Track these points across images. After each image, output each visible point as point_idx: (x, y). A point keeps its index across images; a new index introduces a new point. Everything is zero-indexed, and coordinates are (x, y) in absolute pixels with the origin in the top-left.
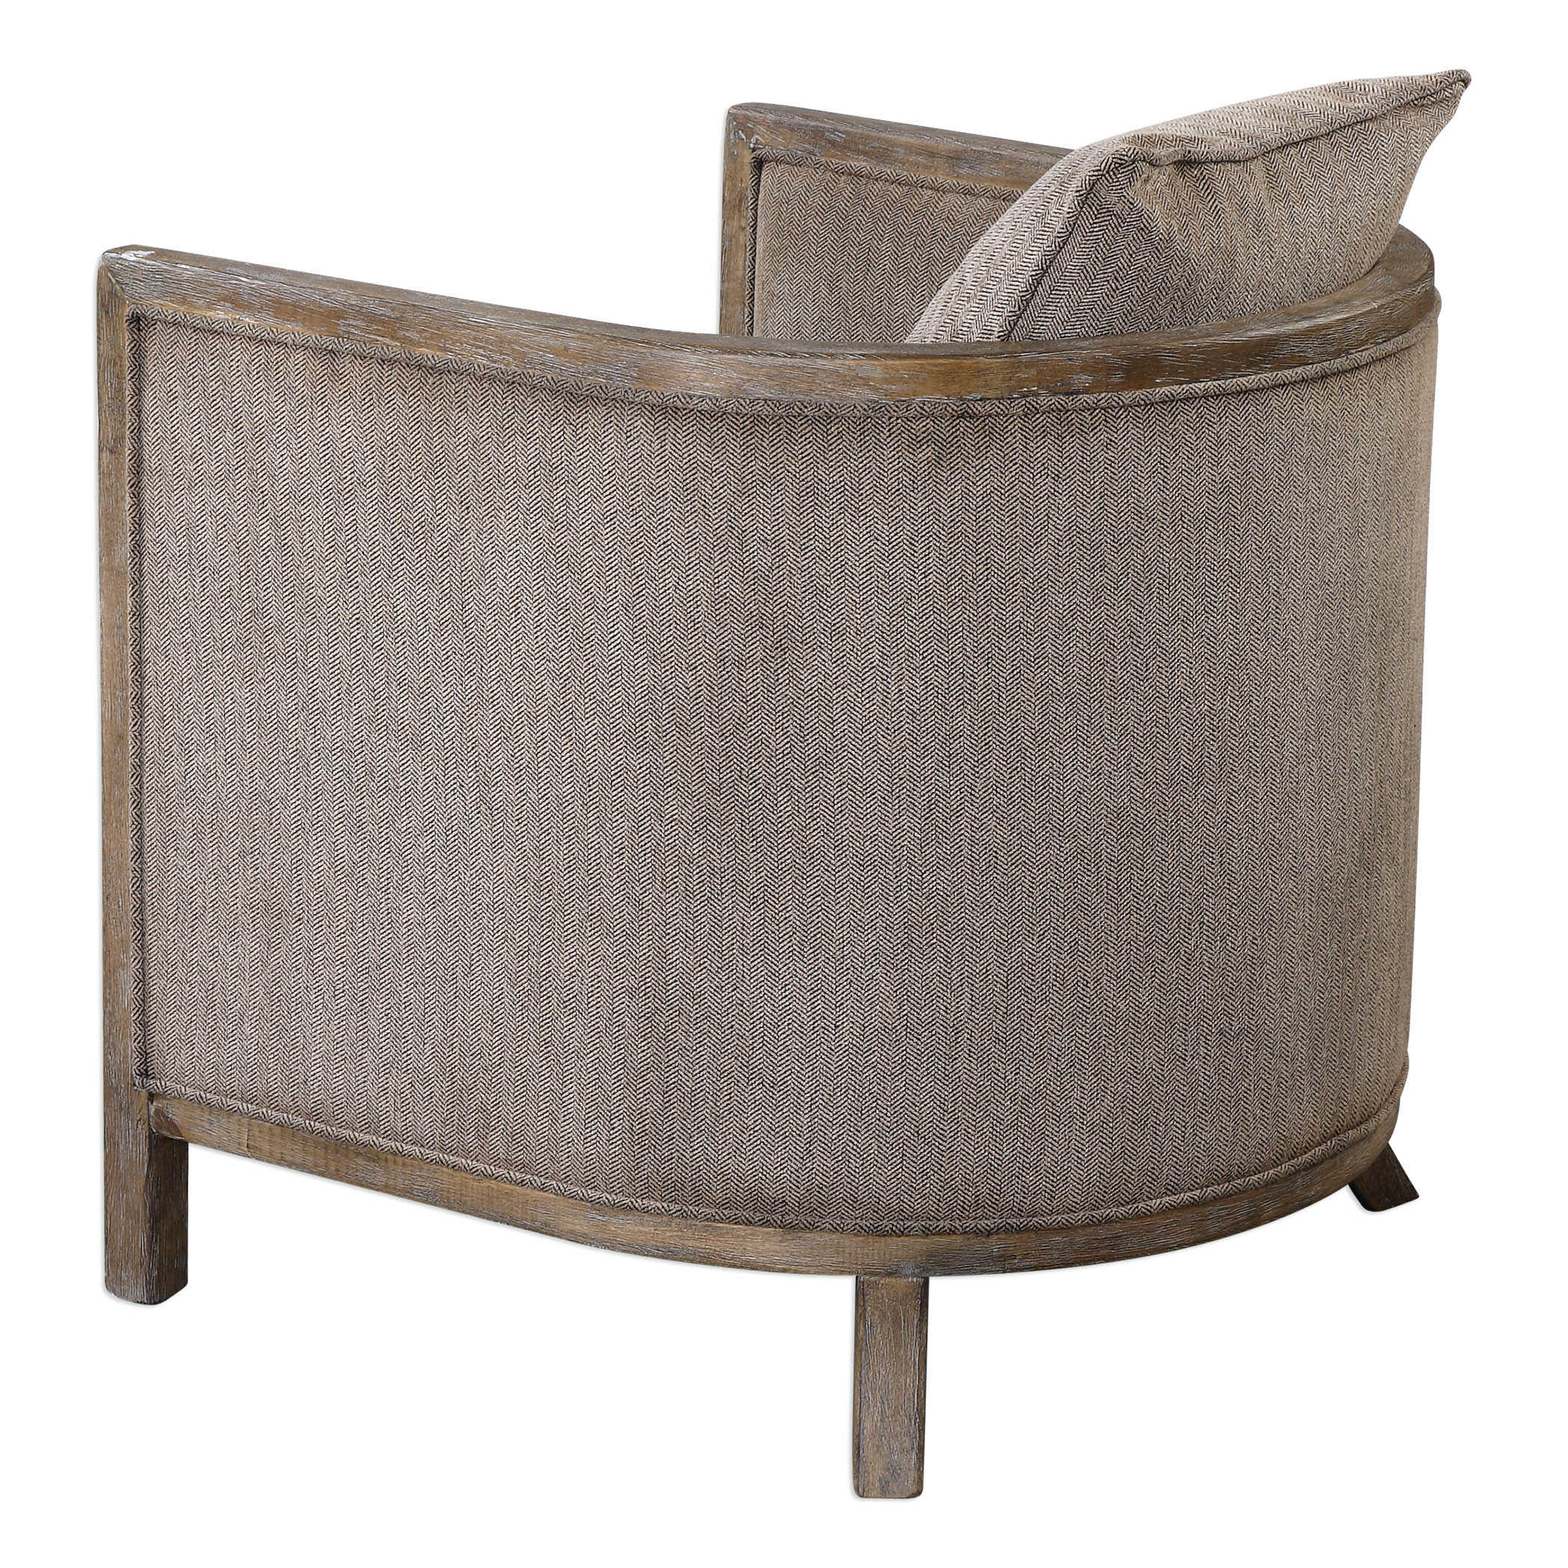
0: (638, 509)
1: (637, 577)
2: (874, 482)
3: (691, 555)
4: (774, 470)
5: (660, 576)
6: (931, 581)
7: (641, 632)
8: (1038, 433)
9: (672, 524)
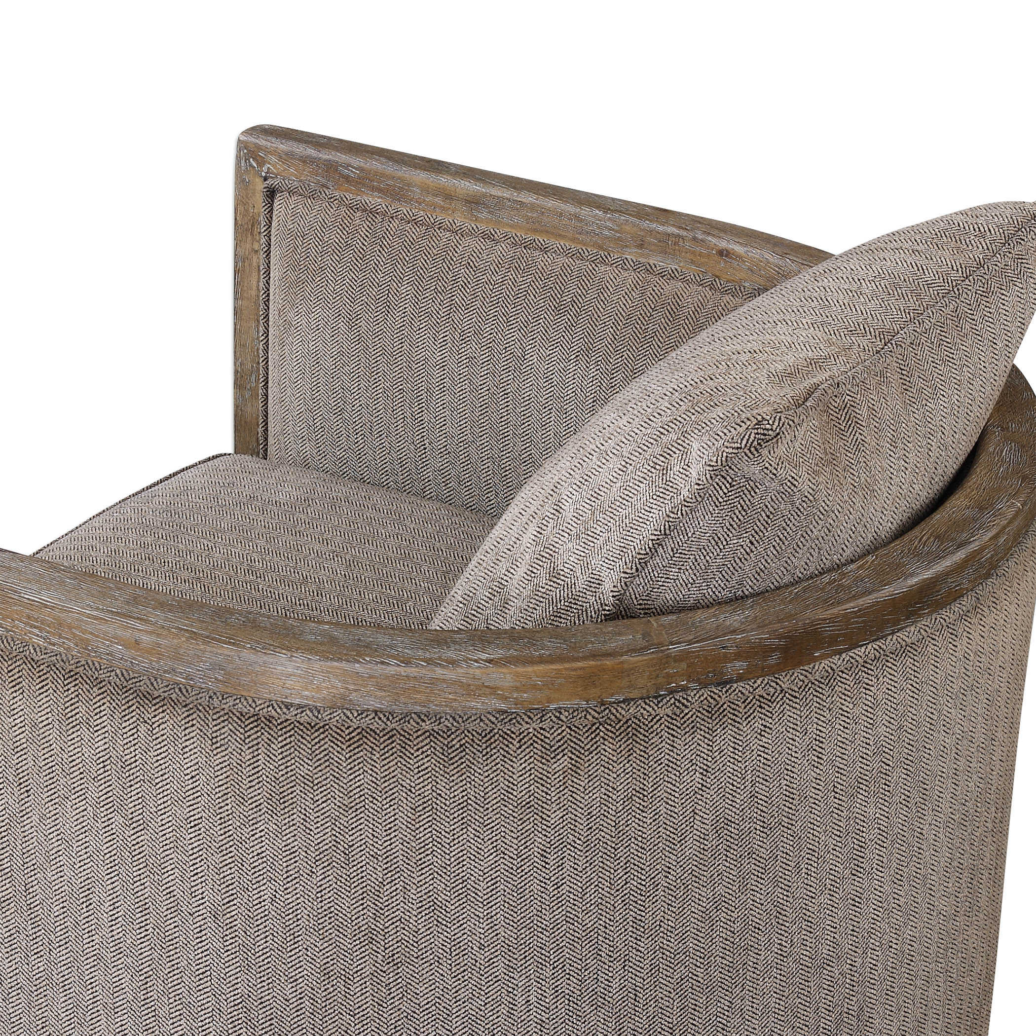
0: (227, 818)
1: (227, 886)
2: (502, 796)
3: (289, 868)
4: (386, 784)
5: (254, 887)
6: (564, 891)
7: (233, 941)
8: (687, 729)
9: (267, 836)
